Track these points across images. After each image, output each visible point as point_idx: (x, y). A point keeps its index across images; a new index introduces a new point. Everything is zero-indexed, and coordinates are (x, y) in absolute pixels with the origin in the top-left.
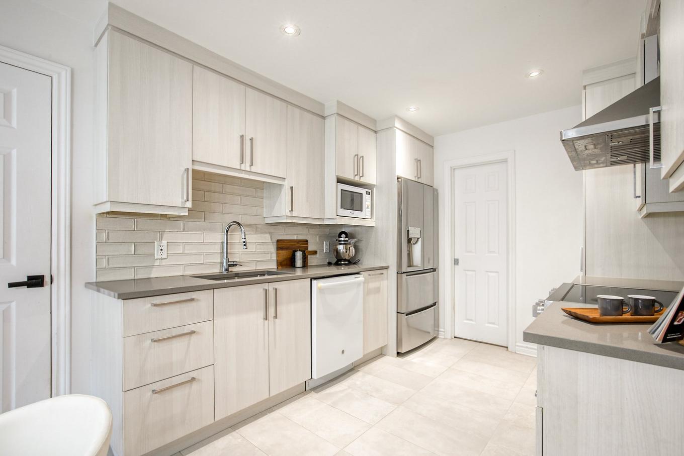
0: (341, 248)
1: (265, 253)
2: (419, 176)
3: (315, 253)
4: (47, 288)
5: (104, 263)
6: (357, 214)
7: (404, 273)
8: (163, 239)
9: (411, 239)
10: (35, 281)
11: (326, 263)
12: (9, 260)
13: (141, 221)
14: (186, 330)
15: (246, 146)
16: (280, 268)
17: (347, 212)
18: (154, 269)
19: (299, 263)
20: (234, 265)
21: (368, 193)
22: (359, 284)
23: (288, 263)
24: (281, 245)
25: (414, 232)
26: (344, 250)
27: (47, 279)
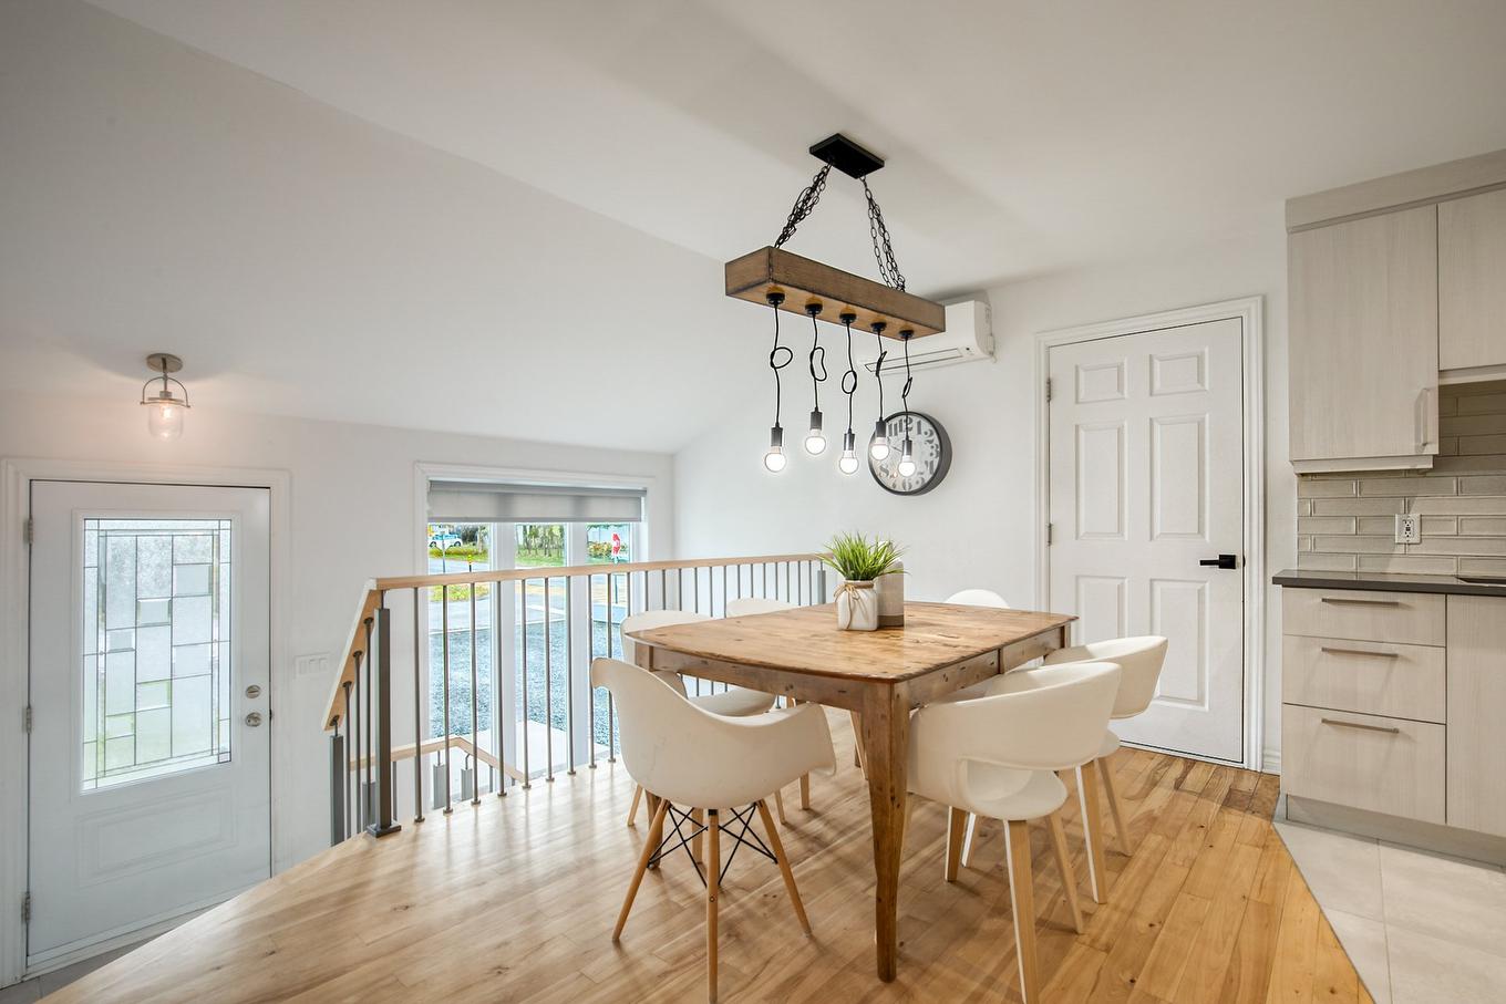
4: (1238, 571)
5: (1308, 546)
8: (1412, 511)
10: (1227, 562)
12: (1203, 536)
13: (1368, 483)
14: (1384, 649)
18: (1395, 560)
27: (1239, 560)
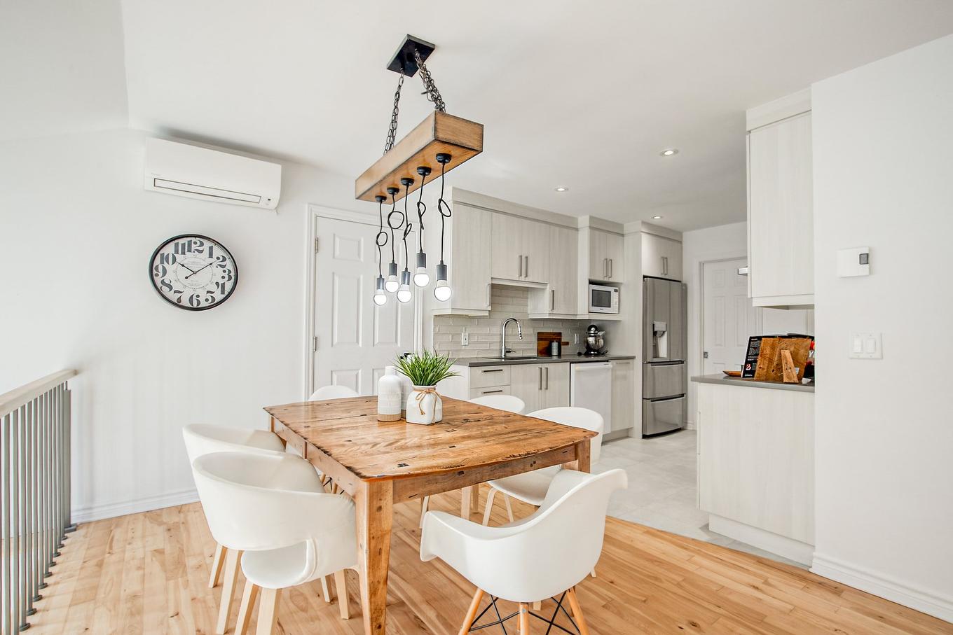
0: (591, 340)
1: (528, 343)
2: (666, 272)
3: (567, 344)
6: (606, 310)
7: (649, 363)
8: (466, 331)
9: (656, 332)
11: (576, 353)
12: (397, 344)
13: (455, 319)
14: (497, 389)
15: (524, 263)
16: (540, 355)
17: (597, 309)
19: (555, 352)
20: (510, 352)
21: (616, 291)
22: (608, 369)
23: (545, 352)
24: (541, 337)
25: (660, 326)
26: (594, 342)
